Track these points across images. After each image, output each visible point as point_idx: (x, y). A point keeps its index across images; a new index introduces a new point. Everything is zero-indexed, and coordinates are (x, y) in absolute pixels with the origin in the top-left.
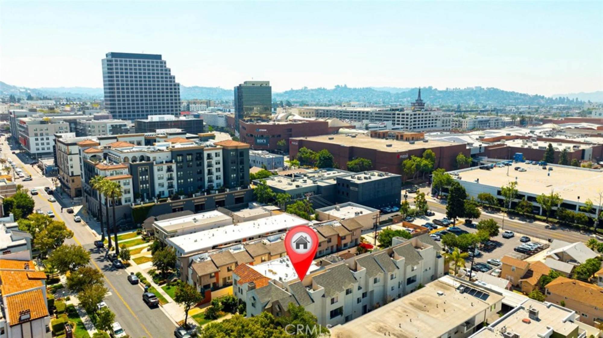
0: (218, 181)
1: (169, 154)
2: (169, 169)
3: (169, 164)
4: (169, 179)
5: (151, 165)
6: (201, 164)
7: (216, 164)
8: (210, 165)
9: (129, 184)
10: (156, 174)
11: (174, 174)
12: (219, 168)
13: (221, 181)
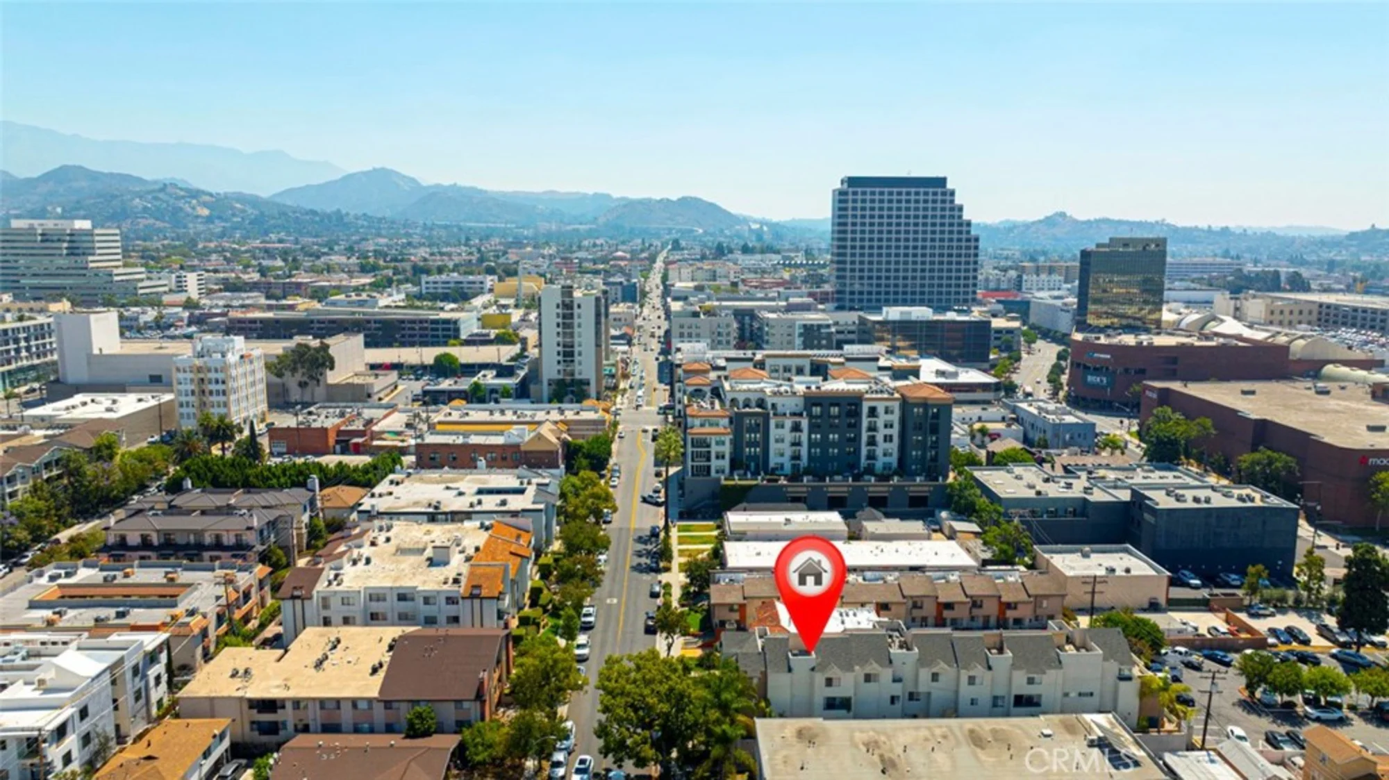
0: (887, 459)
1: (801, 402)
2: (796, 428)
3: (797, 419)
4: (794, 444)
5: (766, 418)
6: (856, 426)
7: (886, 426)
8: (872, 428)
9: (723, 443)
10: (774, 433)
11: (804, 437)
12: (891, 436)
13: (894, 460)
